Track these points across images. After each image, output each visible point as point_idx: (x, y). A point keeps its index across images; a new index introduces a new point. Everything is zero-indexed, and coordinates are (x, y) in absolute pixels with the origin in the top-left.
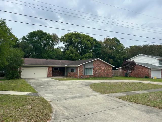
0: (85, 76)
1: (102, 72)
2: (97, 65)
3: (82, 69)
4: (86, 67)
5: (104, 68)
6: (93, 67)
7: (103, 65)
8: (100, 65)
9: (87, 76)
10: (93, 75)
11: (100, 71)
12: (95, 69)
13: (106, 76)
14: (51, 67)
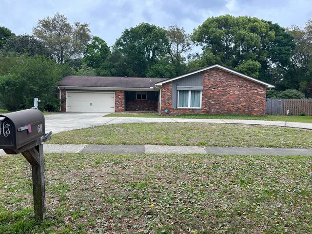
0: (177, 109)
1: (229, 101)
2: (213, 82)
3: (169, 94)
4: (180, 87)
5: (239, 91)
6: (201, 88)
7: (234, 82)
8: (223, 82)
9: (182, 109)
10: (200, 108)
11: (225, 97)
12: (209, 93)
13: (244, 111)
14: (121, 91)
